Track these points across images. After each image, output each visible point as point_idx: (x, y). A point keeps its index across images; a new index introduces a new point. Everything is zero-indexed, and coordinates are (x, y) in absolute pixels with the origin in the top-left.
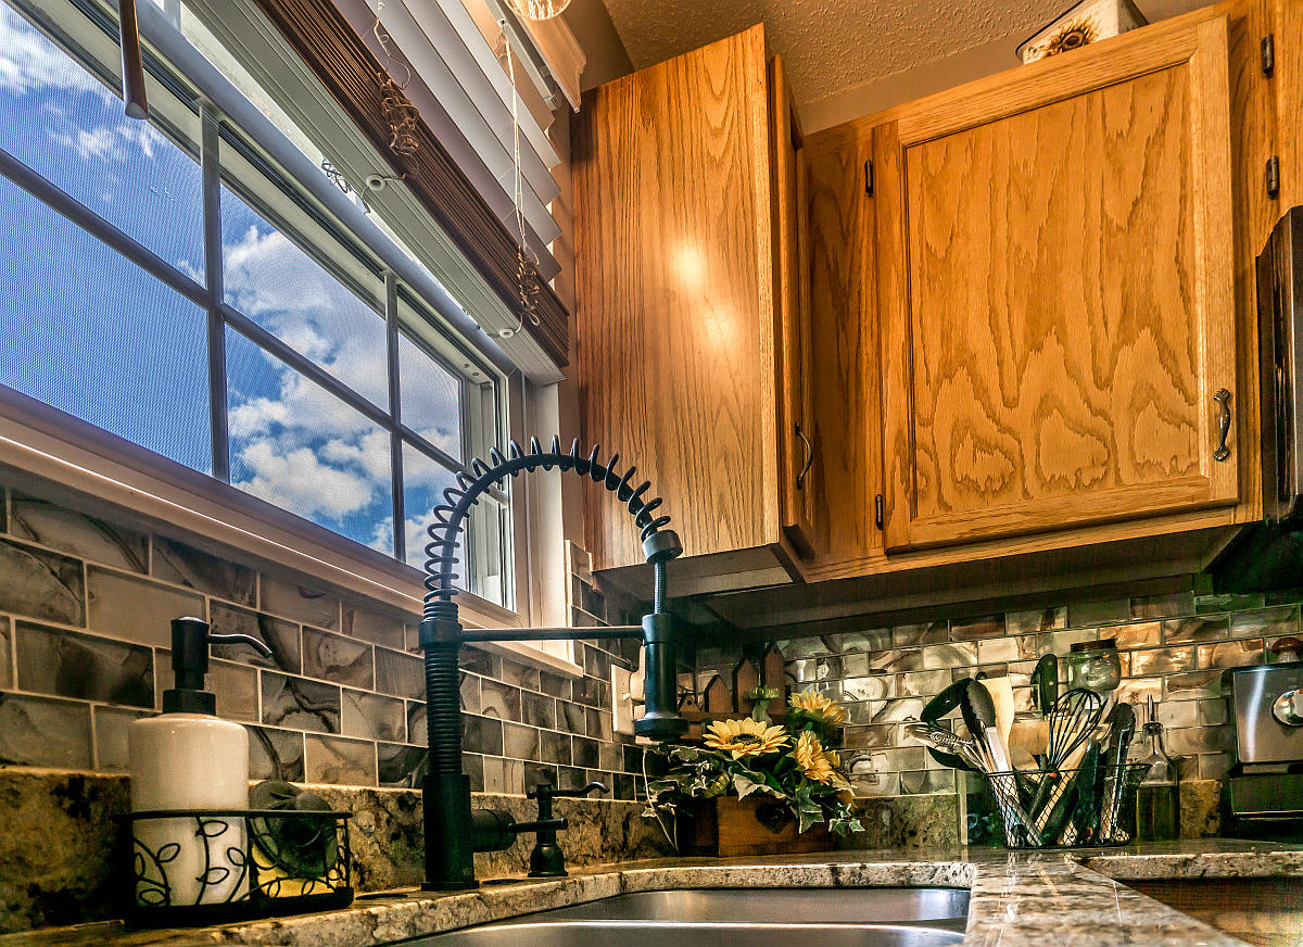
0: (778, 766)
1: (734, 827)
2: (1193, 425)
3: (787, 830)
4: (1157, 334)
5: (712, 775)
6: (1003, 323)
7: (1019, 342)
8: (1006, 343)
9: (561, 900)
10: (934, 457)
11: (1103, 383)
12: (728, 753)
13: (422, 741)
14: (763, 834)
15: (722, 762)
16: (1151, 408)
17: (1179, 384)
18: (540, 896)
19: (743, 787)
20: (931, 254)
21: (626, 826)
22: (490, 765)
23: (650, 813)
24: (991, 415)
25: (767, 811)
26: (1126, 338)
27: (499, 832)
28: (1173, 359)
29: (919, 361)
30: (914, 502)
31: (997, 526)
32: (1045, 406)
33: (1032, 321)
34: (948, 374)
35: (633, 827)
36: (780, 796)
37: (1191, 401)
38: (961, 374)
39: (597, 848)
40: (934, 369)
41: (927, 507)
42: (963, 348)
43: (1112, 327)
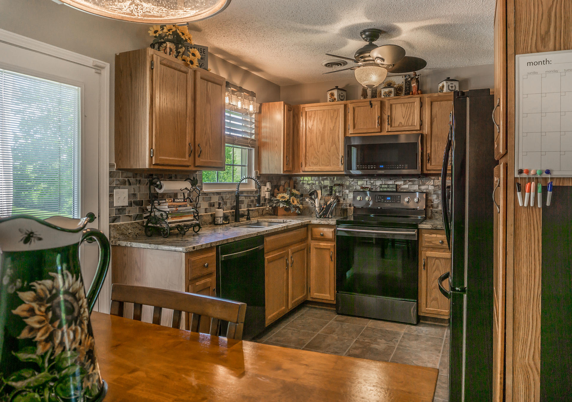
0: (287, 202)
1: (280, 212)
2: (339, 159)
3: (289, 212)
4: (336, 145)
5: (277, 203)
6: (318, 140)
7: (320, 143)
8: (318, 143)
9: (249, 223)
10: (309, 158)
11: (329, 151)
12: (279, 200)
13: (235, 204)
14: (285, 213)
15: (278, 201)
16: (335, 156)
17: (338, 153)
18: (246, 223)
19: (281, 205)
20: (309, 128)
21: (263, 211)
22: (242, 205)
23: (267, 209)
24: (316, 153)
25: (286, 209)
26: (332, 146)
27: (243, 216)
28: (337, 149)
29: (307, 143)
30: (306, 165)
31: (316, 170)
32: (322, 153)
33: (321, 140)
34: (311, 146)
35: (264, 211)
36: (287, 207)
37: (339, 156)
38: (312, 146)
39: (257, 215)
40: (309, 145)
41: (307, 165)
42: (313, 142)
43: (331, 144)
